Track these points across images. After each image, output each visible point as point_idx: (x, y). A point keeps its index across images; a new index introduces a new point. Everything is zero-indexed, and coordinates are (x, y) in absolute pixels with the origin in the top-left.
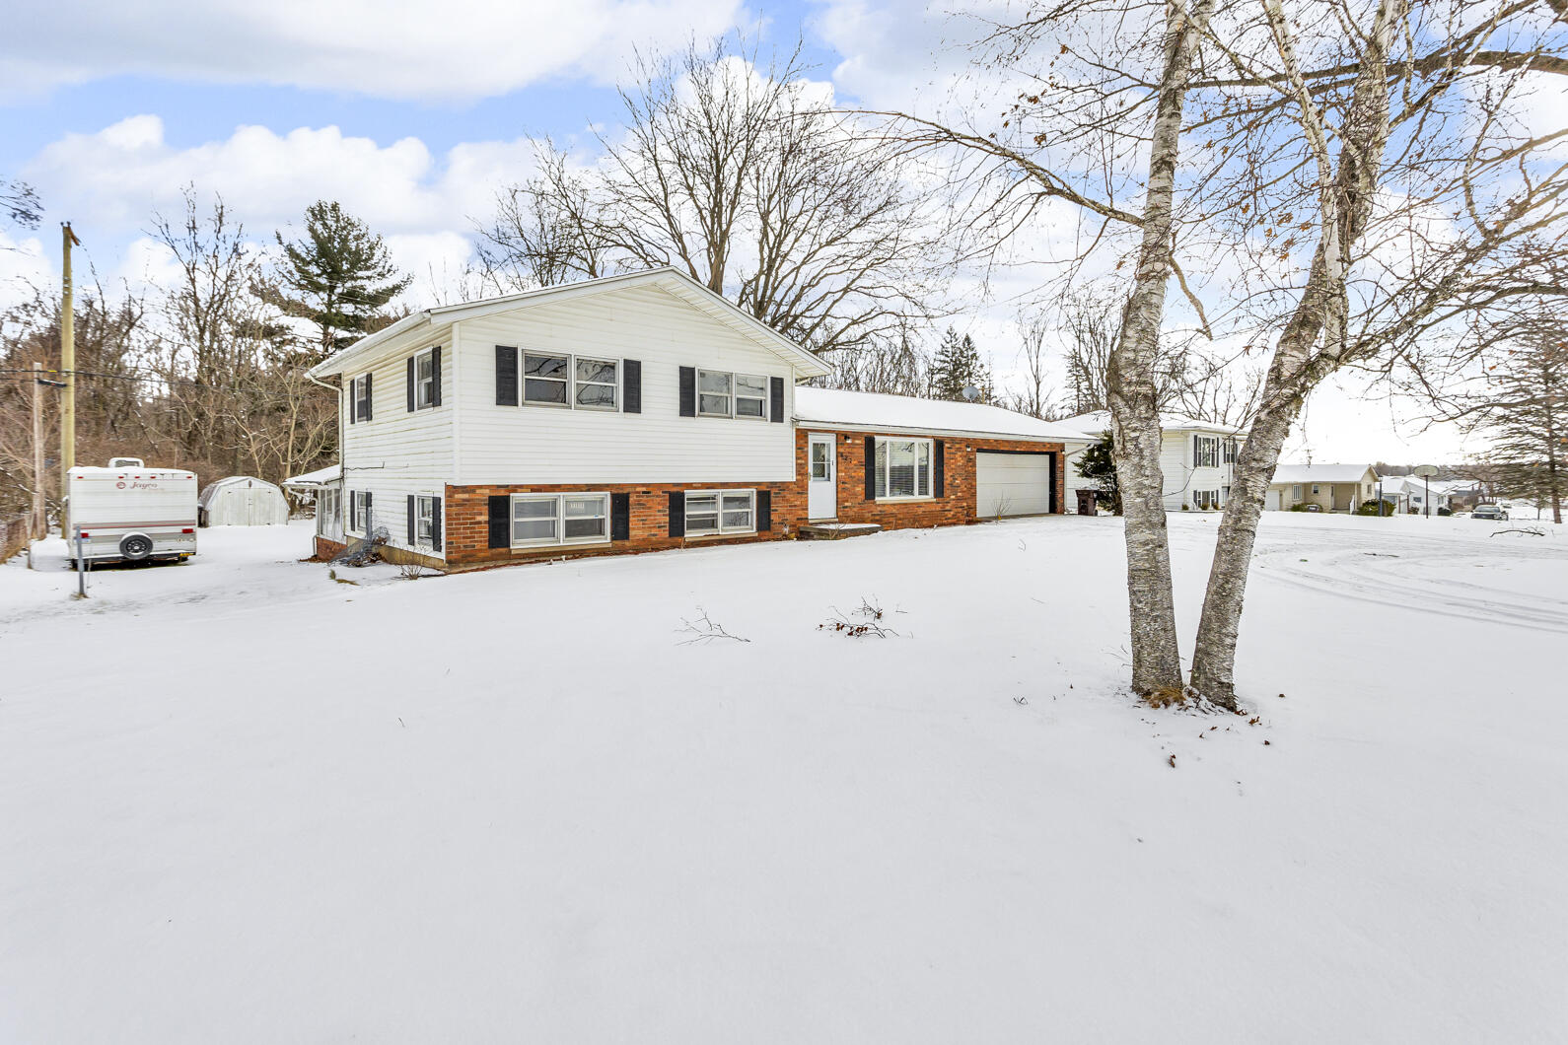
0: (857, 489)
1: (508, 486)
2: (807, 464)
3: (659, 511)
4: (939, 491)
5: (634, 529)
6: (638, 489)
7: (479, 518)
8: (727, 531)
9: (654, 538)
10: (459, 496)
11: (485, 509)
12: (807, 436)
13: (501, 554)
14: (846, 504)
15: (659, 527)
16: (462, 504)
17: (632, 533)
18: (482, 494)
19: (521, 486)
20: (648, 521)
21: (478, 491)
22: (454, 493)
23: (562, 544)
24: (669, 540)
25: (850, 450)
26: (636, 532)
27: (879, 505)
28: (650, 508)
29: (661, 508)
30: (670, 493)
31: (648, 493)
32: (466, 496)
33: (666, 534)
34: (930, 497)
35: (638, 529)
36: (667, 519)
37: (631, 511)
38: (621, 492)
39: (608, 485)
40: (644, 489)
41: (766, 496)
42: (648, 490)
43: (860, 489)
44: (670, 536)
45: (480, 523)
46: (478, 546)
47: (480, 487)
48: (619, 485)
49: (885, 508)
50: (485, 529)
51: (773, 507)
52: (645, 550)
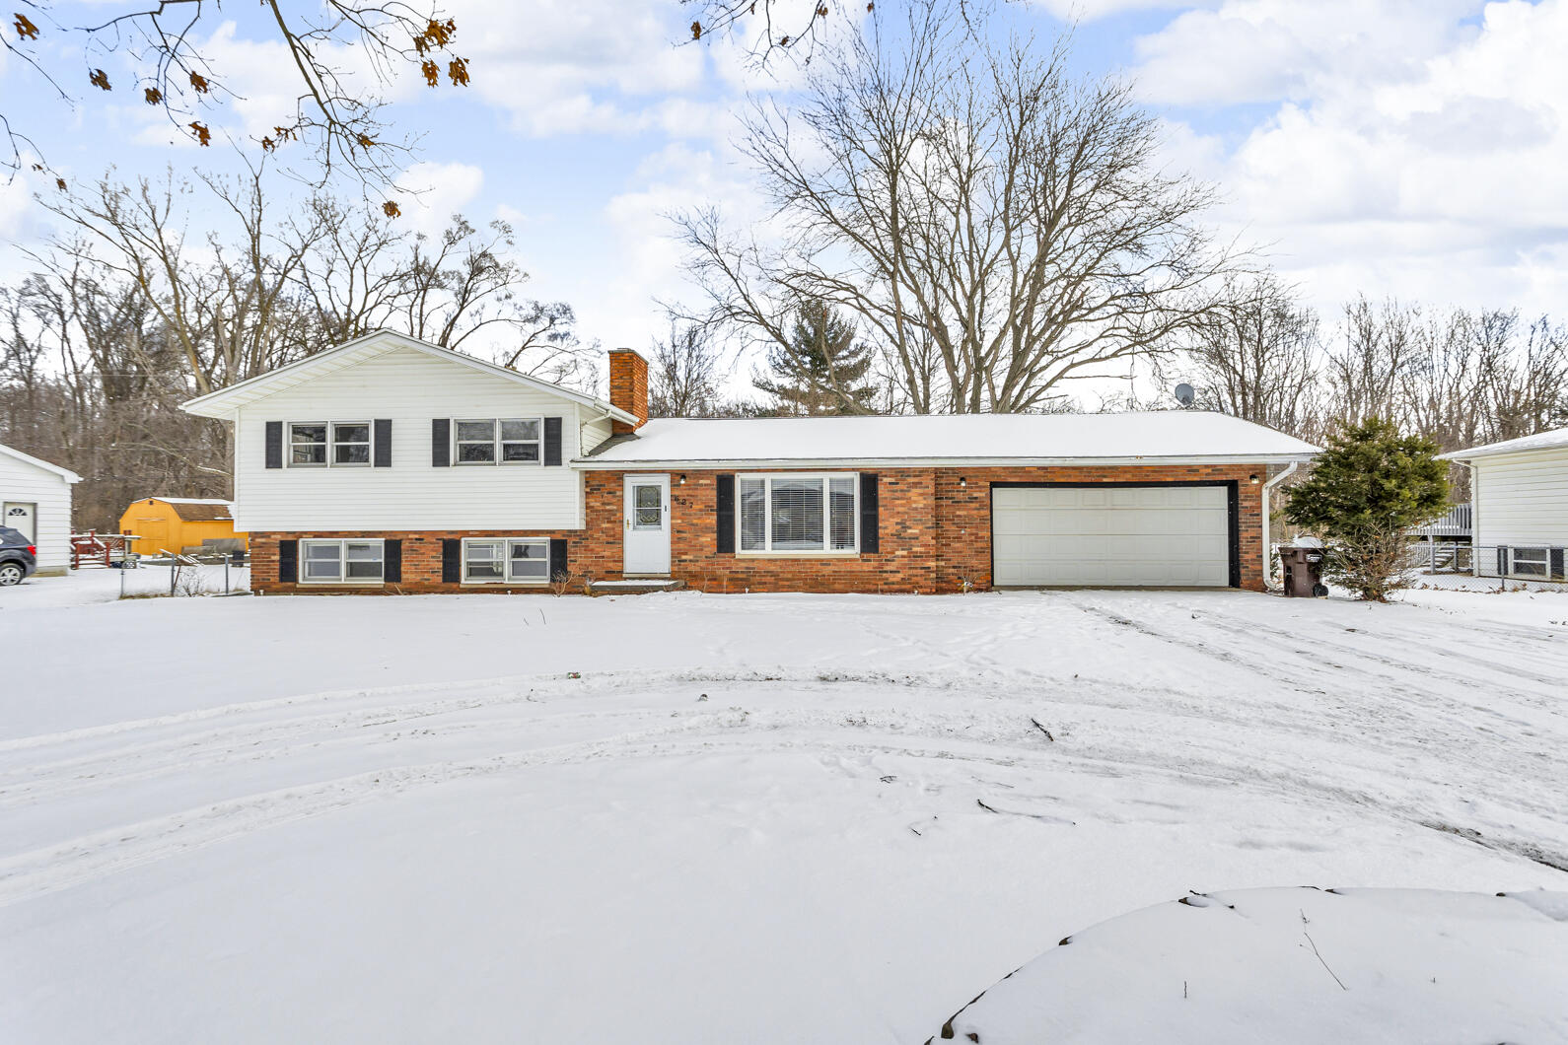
0: (703, 539)
1: (294, 533)
2: (621, 510)
3: (433, 557)
4: (870, 543)
5: (407, 573)
6: (410, 536)
7: (273, 558)
8: (514, 580)
9: (426, 583)
10: (258, 540)
11: (277, 550)
12: (622, 479)
13: (289, 587)
14: (684, 557)
15: (433, 572)
16: (261, 546)
17: (404, 576)
18: (276, 539)
19: (306, 533)
20: (423, 564)
21: (273, 537)
22: (256, 537)
23: (343, 582)
24: (444, 585)
25: (691, 492)
26: (409, 574)
27: (740, 560)
28: (423, 554)
29: (434, 554)
30: (444, 540)
31: (422, 539)
32: (263, 540)
33: (440, 579)
34: (854, 551)
35: (412, 573)
36: (441, 565)
37: (403, 556)
38: (394, 538)
39: (380, 532)
40: (417, 536)
41: (560, 547)
42: (421, 537)
43: (709, 539)
44: (444, 581)
45: (273, 561)
46: (272, 579)
47: (274, 533)
48: (392, 532)
49: (755, 564)
50: (277, 566)
51: (571, 557)
52: (418, 592)
